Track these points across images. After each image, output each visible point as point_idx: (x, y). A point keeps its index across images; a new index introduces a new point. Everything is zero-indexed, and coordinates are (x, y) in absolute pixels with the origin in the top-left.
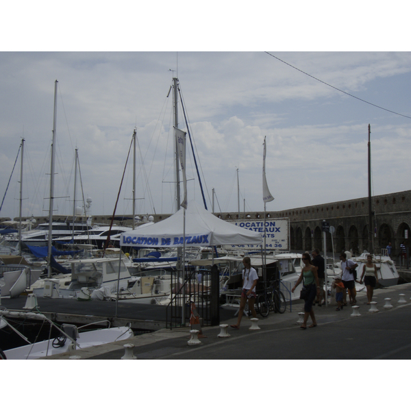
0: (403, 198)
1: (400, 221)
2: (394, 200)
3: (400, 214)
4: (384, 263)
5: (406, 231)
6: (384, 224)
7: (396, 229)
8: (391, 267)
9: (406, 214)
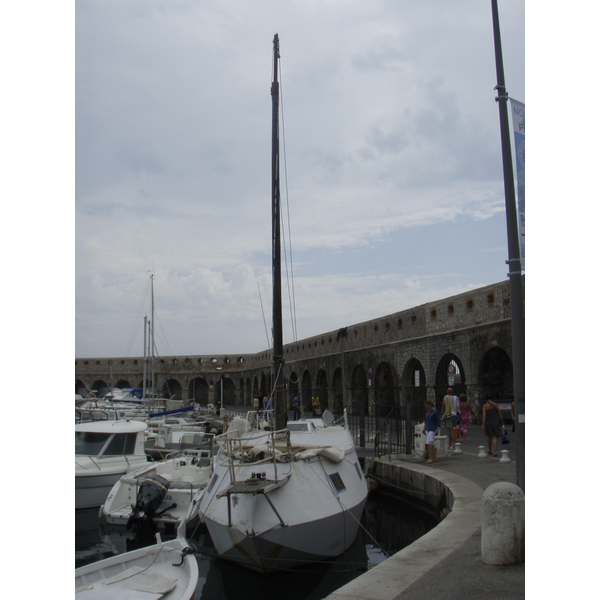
0: (414, 318)
1: (407, 357)
2: (400, 322)
3: (407, 343)
4: (308, 459)
5: (417, 373)
6: (382, 362)
7: (400, 370)
8: (331, 471)
9: (417, 342)
